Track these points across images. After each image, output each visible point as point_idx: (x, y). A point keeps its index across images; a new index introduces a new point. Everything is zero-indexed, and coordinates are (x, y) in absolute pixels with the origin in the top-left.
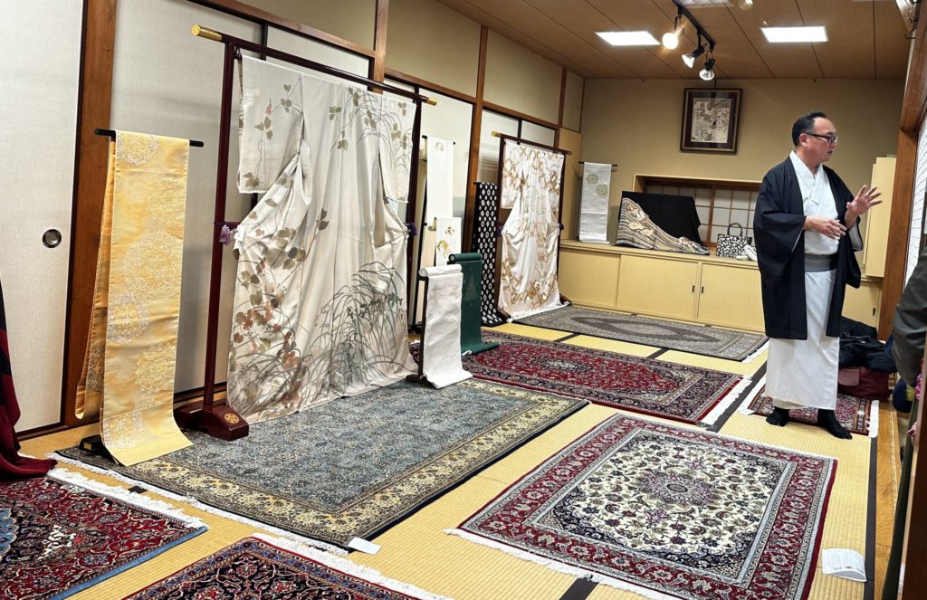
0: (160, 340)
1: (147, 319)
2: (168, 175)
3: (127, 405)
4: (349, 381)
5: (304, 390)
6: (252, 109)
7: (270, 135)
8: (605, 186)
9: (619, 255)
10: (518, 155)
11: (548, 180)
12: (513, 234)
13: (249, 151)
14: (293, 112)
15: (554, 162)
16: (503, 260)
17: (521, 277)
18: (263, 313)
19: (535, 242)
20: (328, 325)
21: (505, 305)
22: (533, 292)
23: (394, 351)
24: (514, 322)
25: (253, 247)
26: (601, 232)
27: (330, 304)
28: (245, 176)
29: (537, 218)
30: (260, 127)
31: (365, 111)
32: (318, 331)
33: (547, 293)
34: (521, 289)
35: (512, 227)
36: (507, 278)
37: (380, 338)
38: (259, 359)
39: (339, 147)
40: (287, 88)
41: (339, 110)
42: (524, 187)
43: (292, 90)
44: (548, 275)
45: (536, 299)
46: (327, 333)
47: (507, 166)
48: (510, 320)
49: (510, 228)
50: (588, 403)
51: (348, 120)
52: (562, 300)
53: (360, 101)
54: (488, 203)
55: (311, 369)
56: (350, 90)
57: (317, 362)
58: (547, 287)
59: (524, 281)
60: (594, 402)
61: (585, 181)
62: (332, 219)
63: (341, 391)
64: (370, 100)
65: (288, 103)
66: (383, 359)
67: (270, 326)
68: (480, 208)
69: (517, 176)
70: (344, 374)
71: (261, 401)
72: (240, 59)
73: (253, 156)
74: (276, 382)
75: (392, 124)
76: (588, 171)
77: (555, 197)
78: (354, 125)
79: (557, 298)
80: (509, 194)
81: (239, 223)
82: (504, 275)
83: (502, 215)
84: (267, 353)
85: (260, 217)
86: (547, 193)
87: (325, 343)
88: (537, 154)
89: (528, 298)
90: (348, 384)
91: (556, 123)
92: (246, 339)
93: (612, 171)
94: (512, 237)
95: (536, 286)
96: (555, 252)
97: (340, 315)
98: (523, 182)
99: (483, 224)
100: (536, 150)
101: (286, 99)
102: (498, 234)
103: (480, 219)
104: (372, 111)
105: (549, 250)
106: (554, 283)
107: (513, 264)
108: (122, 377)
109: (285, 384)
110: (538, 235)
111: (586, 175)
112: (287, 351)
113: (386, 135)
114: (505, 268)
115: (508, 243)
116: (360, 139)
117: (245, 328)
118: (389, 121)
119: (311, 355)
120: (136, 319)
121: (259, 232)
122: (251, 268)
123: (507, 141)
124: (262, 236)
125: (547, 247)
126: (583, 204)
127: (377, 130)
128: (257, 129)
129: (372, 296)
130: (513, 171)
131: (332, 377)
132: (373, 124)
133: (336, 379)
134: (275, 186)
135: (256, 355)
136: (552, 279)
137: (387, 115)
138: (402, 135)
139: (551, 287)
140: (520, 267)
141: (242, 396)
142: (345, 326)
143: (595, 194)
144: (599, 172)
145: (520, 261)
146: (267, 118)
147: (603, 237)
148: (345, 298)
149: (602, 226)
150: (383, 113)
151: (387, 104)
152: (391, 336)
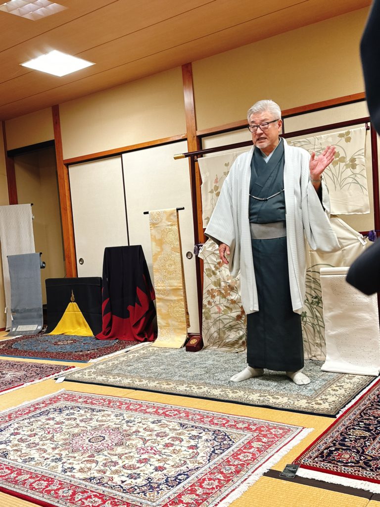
0: (176, 298)
1: (169, 288)
2: (168, 225)
3: (167, 324)
13: (206, 206)
18: (223, 292)
28: (205, 219)
30: (212, 192)
38: (224, 317)
40: (227, 165)
67: (228, 300)
71: (227, 341)
73: (209, 208)
84: (229, 315)
92: (213, 304)
101: (226, 171)
108: (164, 311)
109: (243, 336)
120: (164, 288)
122: (211, 267)
124: (214, 250)
128: (210, 193)
135: (221, 315)
146: (215, 186)
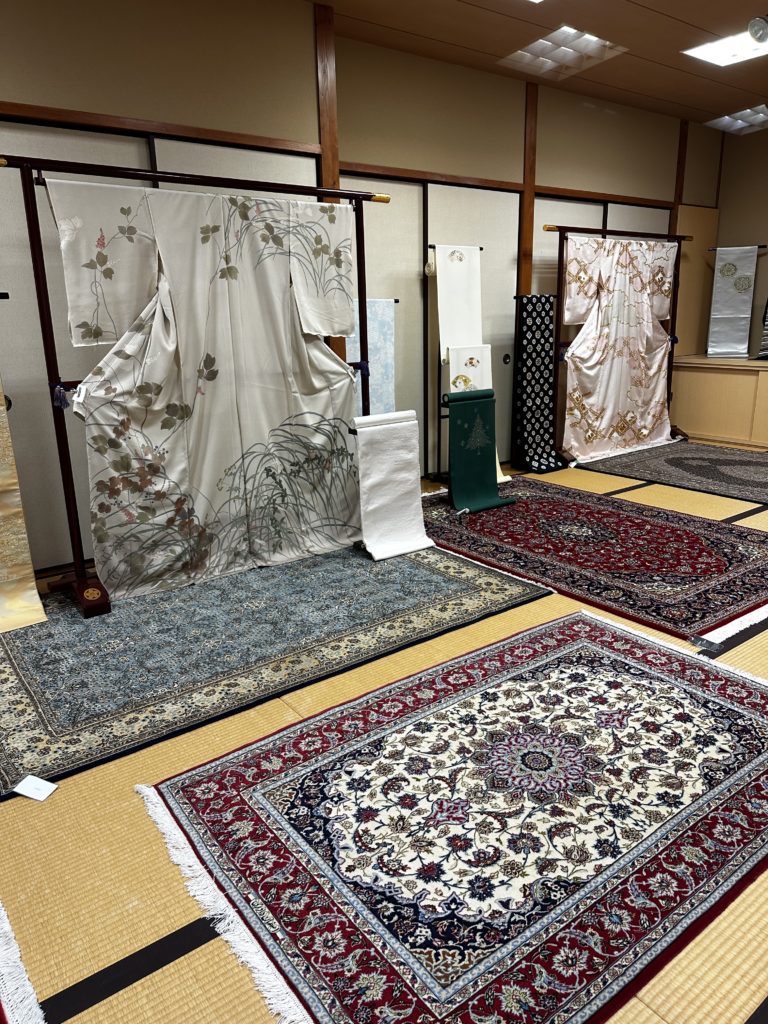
0: (2, 514)
4: (277, 548)
5: (212, 559)
6: (73, 246)
7: (108, 274)
8: (747, 278)
9: (756, 372)
10: (590, 252)
11: (646, 281)
12: (585, 356)
13: (79, 296)
14: (140, 241)
15: (656, 256)
16: (569, 390)
17: (603, 410)
18: (136, 479)
19: (625, 364)
20: (238, 489)
21: (574, 443)
22: (623, 426)
23: (347, 512)
24: (578, 466)
25: (103, 408)
26: (740, 341)
27: (238, 465)
28: (78, 326)
29: (628, 331)
30: (91, 265)
31: (261, 225)
32: (224, 496)
33: (650, 427)
34: (603, 424)
35: (583, 348)
36: (576, 412)
37: (328, 499)
38: (140, 528)
39: (222, 277)
40: (125, 212)
41: (216, 229)
42: (603, 294)
43: (133, 213)
44: (653, 404)
45: (629, 435)
46: (238, 497)
47: (572, 268)
48: (573, 464)
49: (580, 348)
50: (551, 593)
51: (233, 240)
52: (674, 433)
53: (252, 214)
54: (538, 321)
55: (221, 536)
56: (233, 201)
57: (227, 529)
58: (650, 417)
59: (608, 414)
60: (561, 592)
61: (717, 274)
62: (223, 366)
63: (262, 559)
64: (269, 210)
65: (131, 230)
66: (332, 522)
68: (525, 328)
69: (591, 279)
70: (267, 541)
71: (151, 571)
72: (43, 183)
73: (87, 301)
74: (172, 551)
75: (312, 237)
76: (722, 260)
77: (662, 303)
78: (246, 246)
79: (668, 430)
80: (574, 304)
81: (80, 382)
82: (571, 409)
83: (564, 335)
84: (151, 521)
85: (108, 372)
86: (645, 296)
87: (236, 508)
88: (625, 248)
89: (615, 434)
90: (274, 551)
91: (672, 199)
92: (114, 509)
93: (759, 256)
94: (583, 360)
95: (628, 418)
96: (664, 373)
97: (254, 477)
98: (600, 287)
99: (530, 349)
100: (624, 241)
101: (125, 225)
102: (558, 360)
103: (525, 342)
104: (273, 224)
105: (651, 372)
106: (661, 412)
107: (588, 394)
109: (184, 553)
110: (631, 355)
111: (718, 265)
112: (183, 517)
113: (302, 251)
114: (572, 400)
115: (577, 369)
116: (258, 263)
117: (110, 496)
118: (305, 233)
119: (219, 522)
121: (109, 390)
122: (103, 431)
123: (570, 235)
124: (113, 394)
125: (649, 368)
126: (714, 306)
127: (286, 248)
128: (86, 269)
129: (305, 452)
130: (582, 274)
131: (251, 545)
132: (278, 241)
133: (256, 547)
134: (127, 334)
135: (134, 525)
136: (658, 409)
137: (301, 225)
138: (332, 250)
139: (658, 418)
140: (601, 398)
141: (122, 567)
142: (264, 488)
143: (731, 290)
144: (739, 259)
145: (600, 390)
146: (99, 254)
147: (743, 348)
148: (260, 457)
149: (741, 334)
150: (291, 224)
151: (300, 212)
152: (342, 496)
